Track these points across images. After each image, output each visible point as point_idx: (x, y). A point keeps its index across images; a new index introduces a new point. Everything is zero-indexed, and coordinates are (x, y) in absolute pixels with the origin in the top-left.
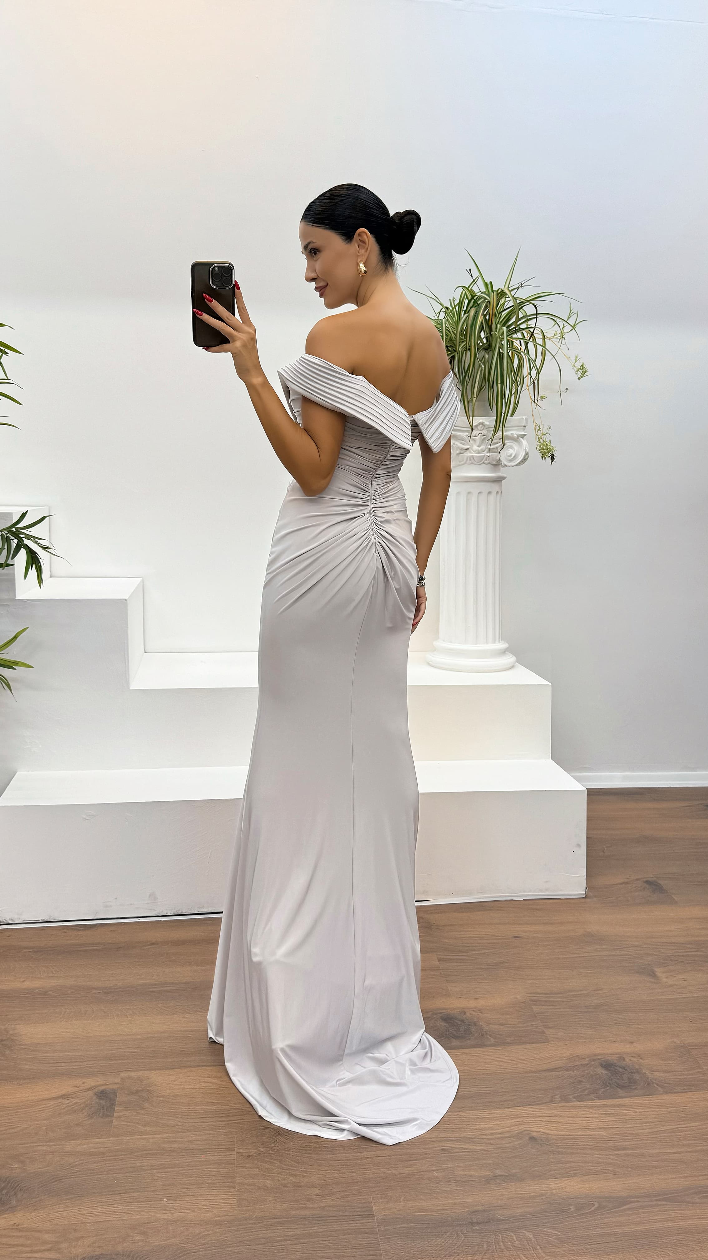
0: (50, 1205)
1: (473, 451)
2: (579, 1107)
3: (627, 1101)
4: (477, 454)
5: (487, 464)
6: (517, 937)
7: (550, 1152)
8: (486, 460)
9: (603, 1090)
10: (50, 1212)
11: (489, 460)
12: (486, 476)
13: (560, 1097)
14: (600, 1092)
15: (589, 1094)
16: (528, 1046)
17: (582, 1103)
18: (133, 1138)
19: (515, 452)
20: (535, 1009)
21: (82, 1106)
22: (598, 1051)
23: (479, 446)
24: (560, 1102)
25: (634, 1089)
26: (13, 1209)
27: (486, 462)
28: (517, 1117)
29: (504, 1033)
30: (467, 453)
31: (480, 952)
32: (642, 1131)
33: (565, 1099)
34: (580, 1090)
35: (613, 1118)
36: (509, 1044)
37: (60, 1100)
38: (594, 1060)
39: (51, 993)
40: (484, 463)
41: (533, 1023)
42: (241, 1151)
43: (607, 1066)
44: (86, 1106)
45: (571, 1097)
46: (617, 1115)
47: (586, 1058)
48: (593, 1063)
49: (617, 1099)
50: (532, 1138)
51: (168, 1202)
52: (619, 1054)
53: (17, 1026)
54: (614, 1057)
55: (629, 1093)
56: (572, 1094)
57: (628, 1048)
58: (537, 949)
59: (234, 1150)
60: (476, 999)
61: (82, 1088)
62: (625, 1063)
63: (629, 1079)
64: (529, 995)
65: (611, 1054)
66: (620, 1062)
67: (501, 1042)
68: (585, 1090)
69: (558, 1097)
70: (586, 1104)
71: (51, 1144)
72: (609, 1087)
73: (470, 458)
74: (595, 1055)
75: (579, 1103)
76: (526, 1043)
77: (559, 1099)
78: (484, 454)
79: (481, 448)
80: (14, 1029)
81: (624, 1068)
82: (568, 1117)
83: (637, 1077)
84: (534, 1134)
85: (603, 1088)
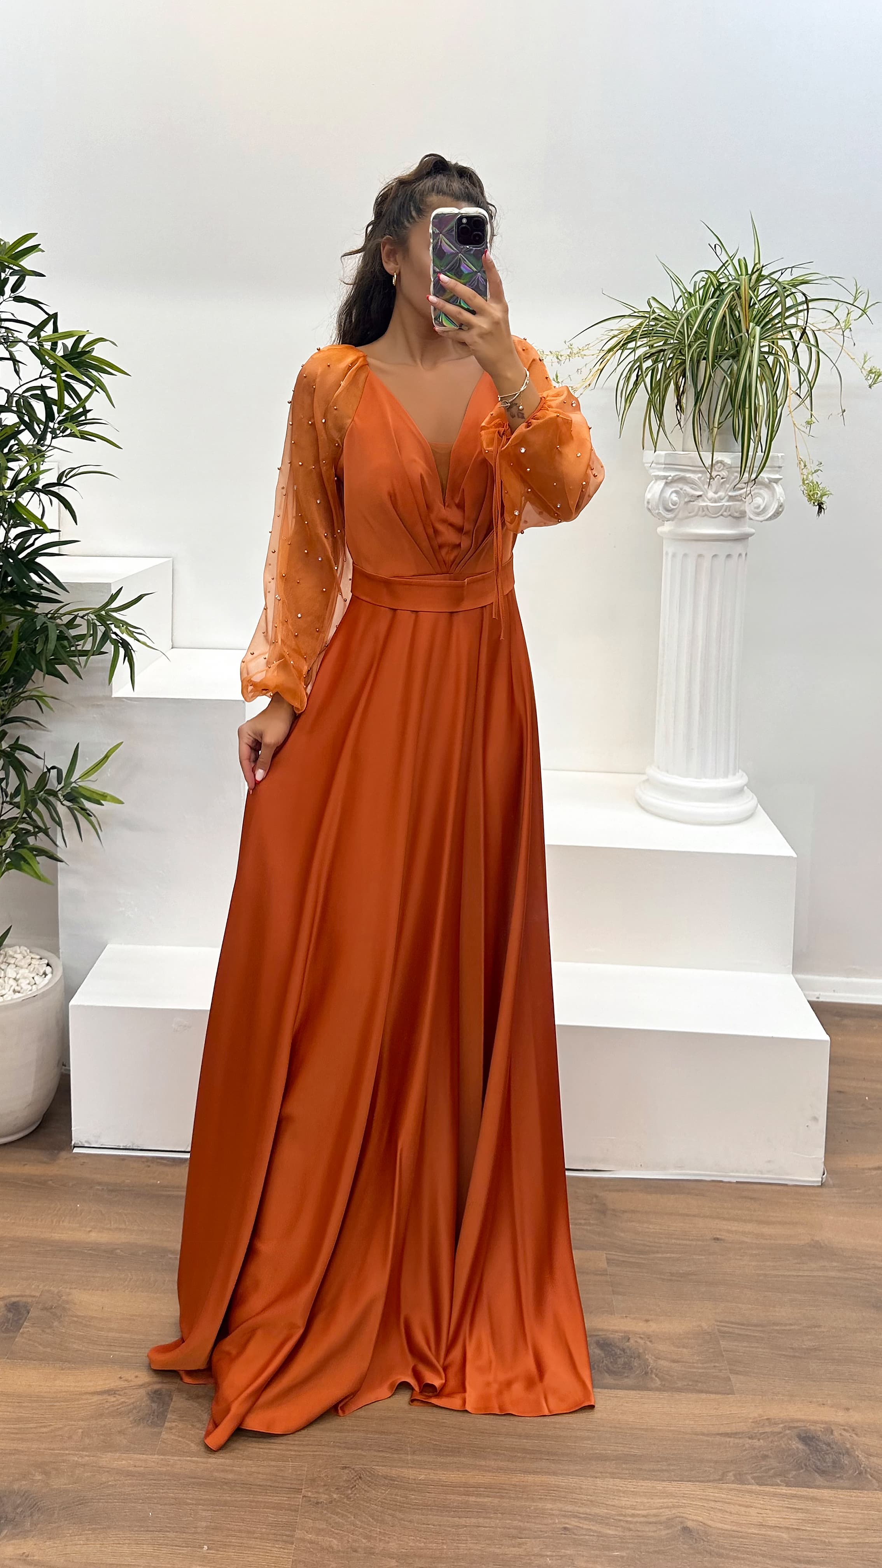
0: (68, 1535)
2: (758, 1493)
3: (826, 1493)
6: (718, 1239)
7: (707, 1551)
9: (794, 1473)
10: (67, 1544)
13: (735, 1475)
14: (790, 1476)
15: (776, 1475)
16: (704, 1396)
17: (762, 1488)
18: (182, 1458)
20: (723, 1344)
21: (129, 1407)
22: (799, 1416)
24: (733, 1482)
25: (838, 1477)
26: (25, 1534)
28: (671, 1495)
29: (675, 1374)
31: (665, 1255)
32: (839, 1540)
33: (740, 1479)
34: (763, 1469)
35: (801, 1515)
36: (679, 1390)
37: (105, 1397)
38: (790, 1428)
39: (119, 1251)
41: (717, 1365)
42: (309, 1494)
43: (807, 1438)
44: (135, 1408)
45: (749, 1477)
46: (807, 1511)
47: (778, 1424)
48: (788, 1432)
49: (812, 1488)
50: (686, 1529)
51: (208, 1551)
52: (826, 1423)
53: (74, 1291)
54: (819, 1427)
55: (832, 1482)
56: (751, 1473)
57: (840, 1417)
58: (740, 1259)
59: (301, 1492)
60: (647, 1321)
61: (132, 1384)
62: (832, 1437)
63: (834, 1462)
64: (718, 1323)
65: (816, 1422)
66: (826, 1435)
67: (669, 1385)
68: (769, 1470)
69: (731, 1474)
70: (767, 1489)
71: (85, 1453)
72: (804, 1469)
74: (793, 1421)
75: (758, 1488)
76: (701, 1391)
77: (733, 1478)
80: (69, 1294)
81: (829, 1445)
82: (740, 1505)
83: (846, 1461)
84: (689, 1524)
85: (795, 1470)
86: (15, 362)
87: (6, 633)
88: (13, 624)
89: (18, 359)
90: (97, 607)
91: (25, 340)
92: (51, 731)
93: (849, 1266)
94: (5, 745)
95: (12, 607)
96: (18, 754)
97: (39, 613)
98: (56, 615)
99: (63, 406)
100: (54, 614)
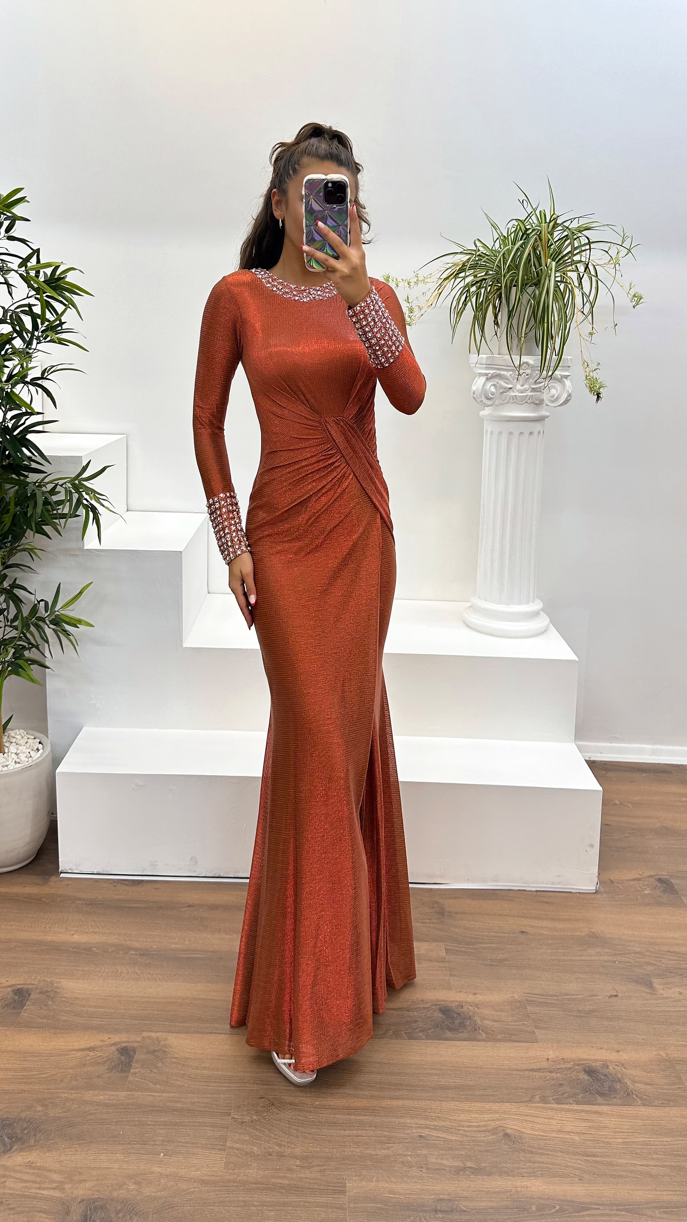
1: (516, 390)
4: (519, 393)
5: (530, 404)
8: (529, 400)
11: (532, 399)
12: (527, 416)
19: (557, 395)
23: (522, 386)
27: (529, 401)
30: (510, 393)
40: (526, 402)
73: (513, 398)
78: (526, 394)
79: (525, 386)
86: (9, 286)
87: (5, 498)
88: (11, 491)
89: (10, 283)
90: (73, 477)
91: (16, 270)
92: (40, 574)
93: (617, 952)
94: (6, 584)
95: (10, 477)
96: (16, 591)
97: (30, 482)
98: (42, 484)
99: (45, 319)
100: (40, 483)
